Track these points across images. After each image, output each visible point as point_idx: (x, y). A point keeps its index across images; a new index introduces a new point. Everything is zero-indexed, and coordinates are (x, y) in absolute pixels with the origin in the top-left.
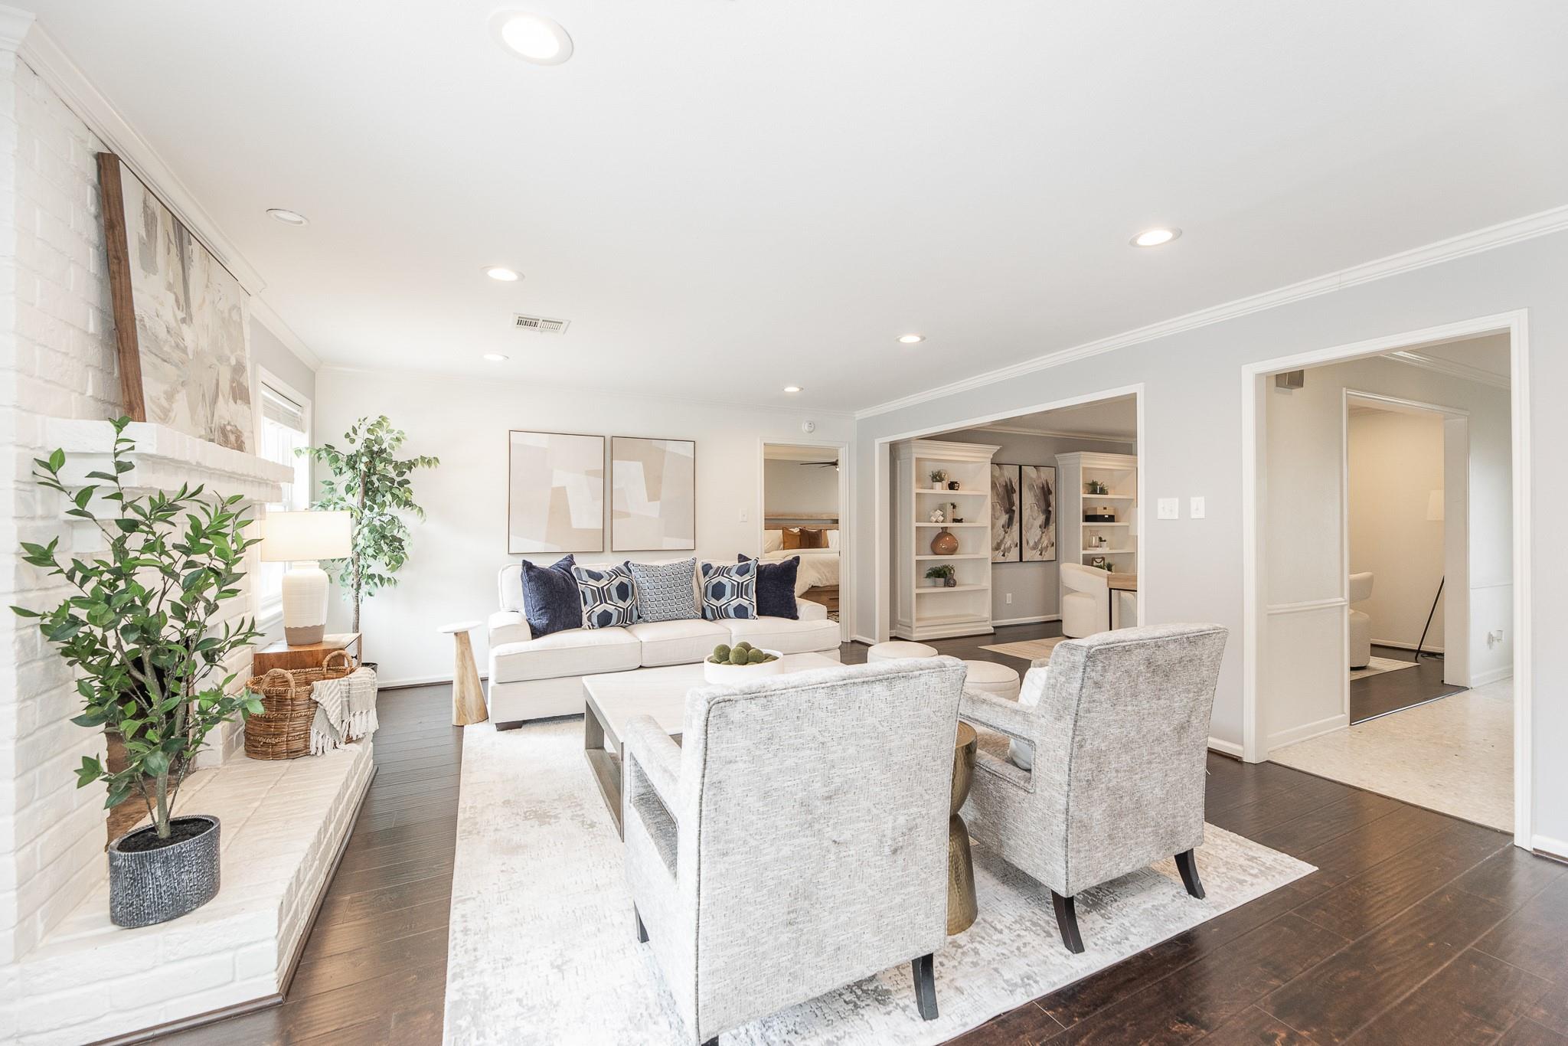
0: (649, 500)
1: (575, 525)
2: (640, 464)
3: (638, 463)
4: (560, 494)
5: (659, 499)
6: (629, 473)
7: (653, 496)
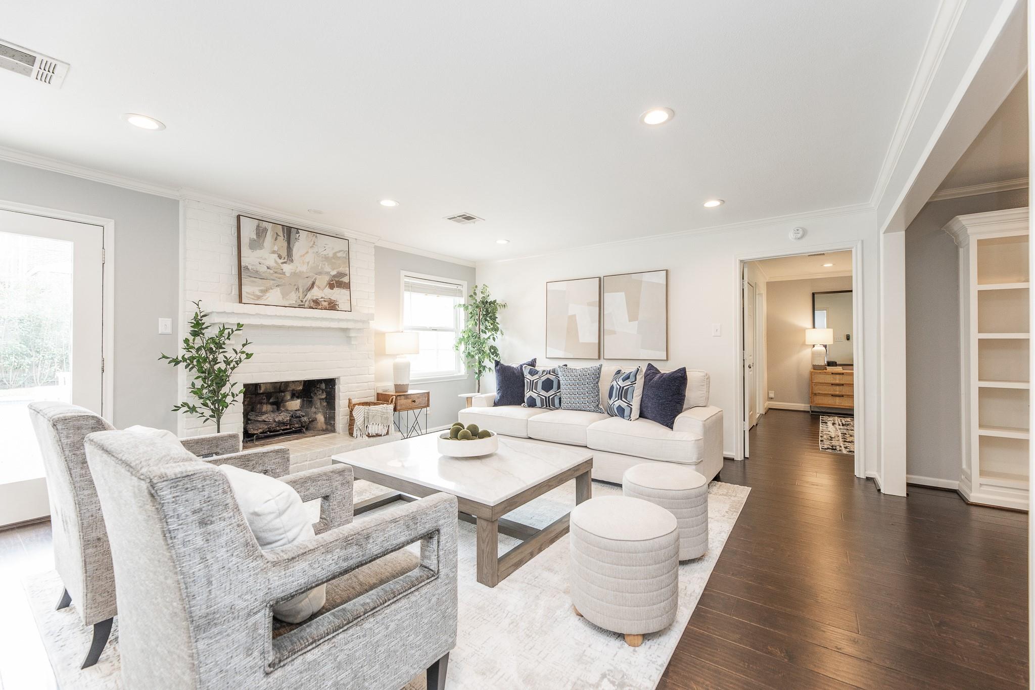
0: (630, 321)
1: (581, 341)
2: (623, 294)
3: (621, 293)
4: (572, 319)
5: (637, 320)
6: (615, 301)
7: (633, 317)
